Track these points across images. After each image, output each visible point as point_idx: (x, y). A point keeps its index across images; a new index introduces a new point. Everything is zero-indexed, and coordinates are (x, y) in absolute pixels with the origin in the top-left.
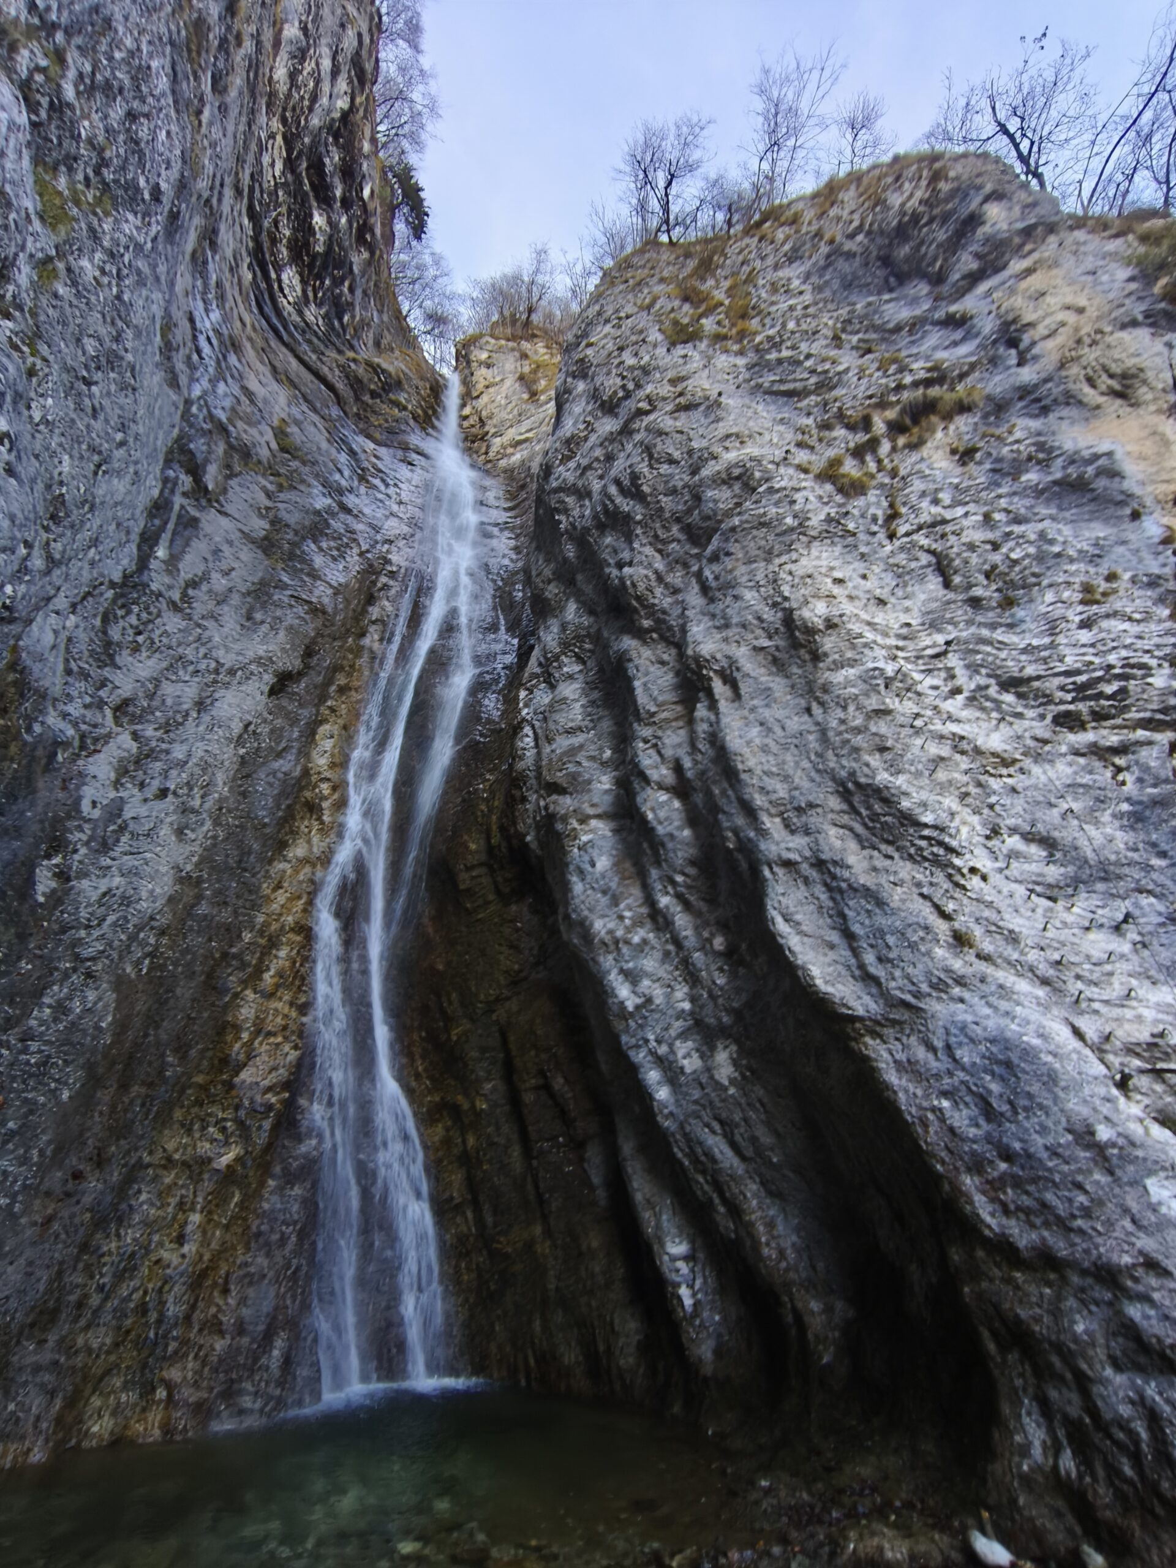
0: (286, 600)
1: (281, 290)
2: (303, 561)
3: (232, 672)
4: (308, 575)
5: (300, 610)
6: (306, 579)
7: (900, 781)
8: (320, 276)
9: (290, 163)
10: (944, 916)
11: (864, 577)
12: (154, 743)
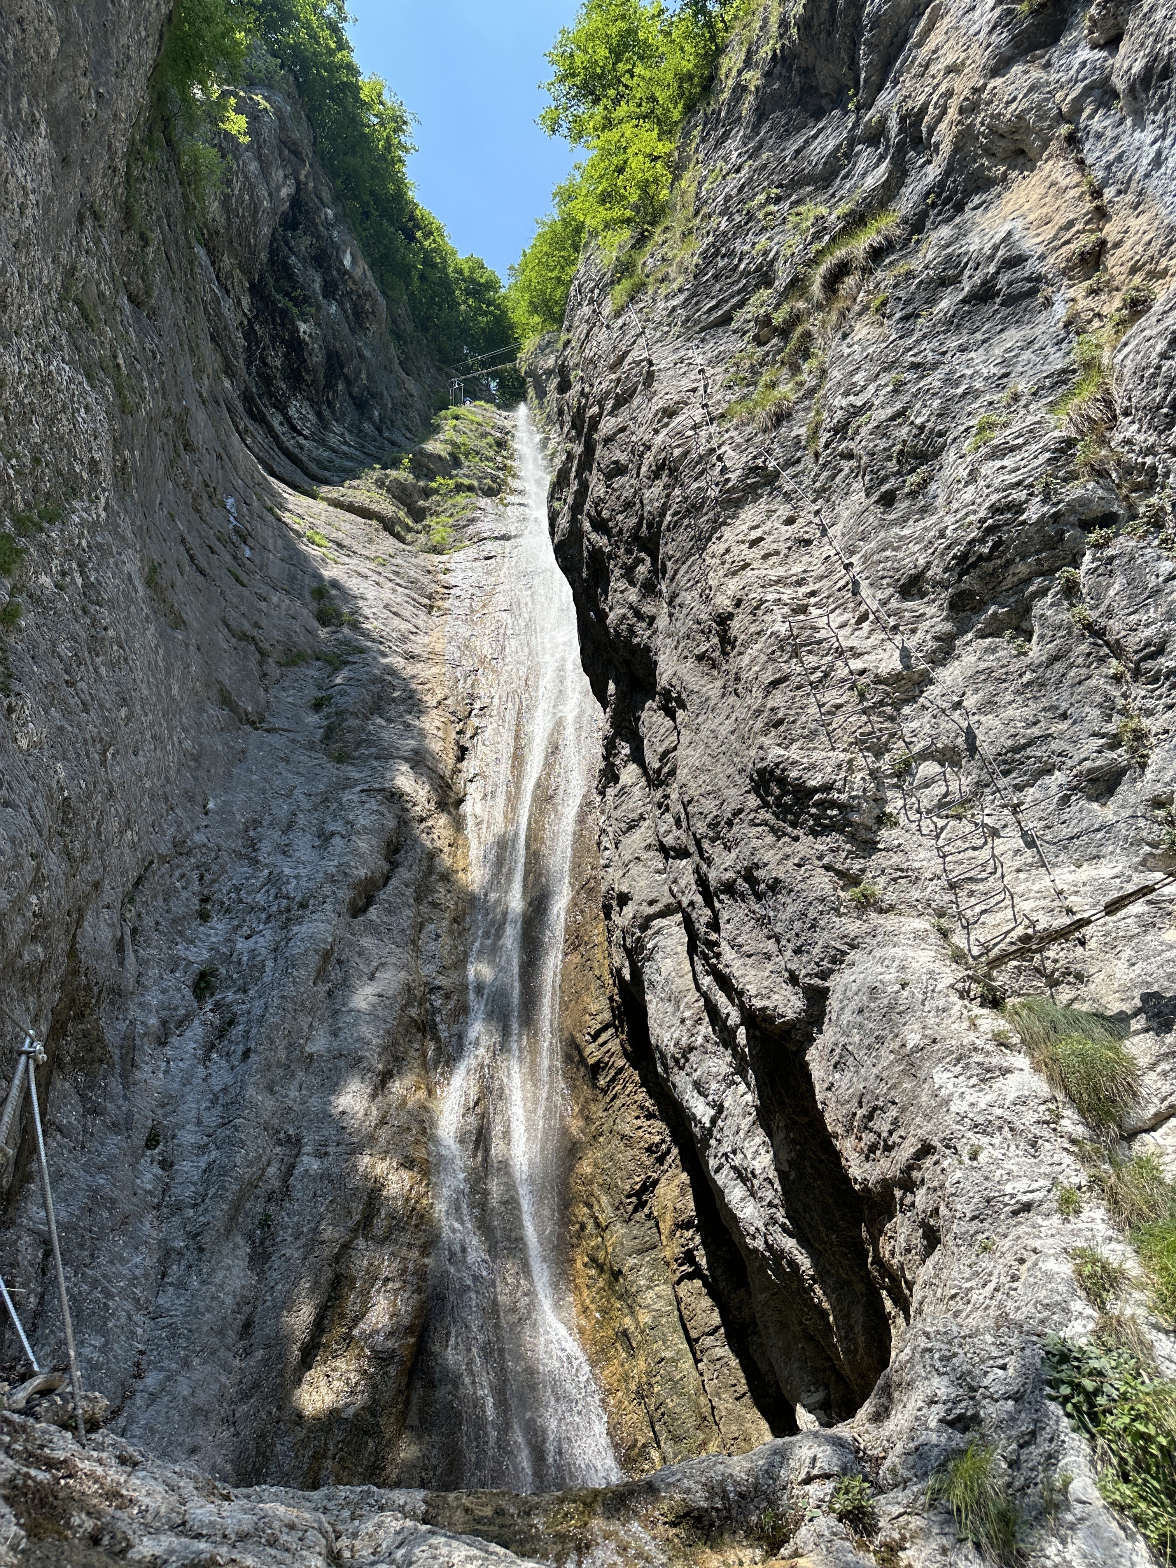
0: (355, 798)
1: (293, 428)
2: (370, 744)
3: (303, 906)
4: (377, 758)
5: (373, 805)
6: (375, 764)
7: (794, 753)
8: (330, 385)
9: (255, 290)
10: (851, 880)
11: (790, 521)
12: (235, 1008)
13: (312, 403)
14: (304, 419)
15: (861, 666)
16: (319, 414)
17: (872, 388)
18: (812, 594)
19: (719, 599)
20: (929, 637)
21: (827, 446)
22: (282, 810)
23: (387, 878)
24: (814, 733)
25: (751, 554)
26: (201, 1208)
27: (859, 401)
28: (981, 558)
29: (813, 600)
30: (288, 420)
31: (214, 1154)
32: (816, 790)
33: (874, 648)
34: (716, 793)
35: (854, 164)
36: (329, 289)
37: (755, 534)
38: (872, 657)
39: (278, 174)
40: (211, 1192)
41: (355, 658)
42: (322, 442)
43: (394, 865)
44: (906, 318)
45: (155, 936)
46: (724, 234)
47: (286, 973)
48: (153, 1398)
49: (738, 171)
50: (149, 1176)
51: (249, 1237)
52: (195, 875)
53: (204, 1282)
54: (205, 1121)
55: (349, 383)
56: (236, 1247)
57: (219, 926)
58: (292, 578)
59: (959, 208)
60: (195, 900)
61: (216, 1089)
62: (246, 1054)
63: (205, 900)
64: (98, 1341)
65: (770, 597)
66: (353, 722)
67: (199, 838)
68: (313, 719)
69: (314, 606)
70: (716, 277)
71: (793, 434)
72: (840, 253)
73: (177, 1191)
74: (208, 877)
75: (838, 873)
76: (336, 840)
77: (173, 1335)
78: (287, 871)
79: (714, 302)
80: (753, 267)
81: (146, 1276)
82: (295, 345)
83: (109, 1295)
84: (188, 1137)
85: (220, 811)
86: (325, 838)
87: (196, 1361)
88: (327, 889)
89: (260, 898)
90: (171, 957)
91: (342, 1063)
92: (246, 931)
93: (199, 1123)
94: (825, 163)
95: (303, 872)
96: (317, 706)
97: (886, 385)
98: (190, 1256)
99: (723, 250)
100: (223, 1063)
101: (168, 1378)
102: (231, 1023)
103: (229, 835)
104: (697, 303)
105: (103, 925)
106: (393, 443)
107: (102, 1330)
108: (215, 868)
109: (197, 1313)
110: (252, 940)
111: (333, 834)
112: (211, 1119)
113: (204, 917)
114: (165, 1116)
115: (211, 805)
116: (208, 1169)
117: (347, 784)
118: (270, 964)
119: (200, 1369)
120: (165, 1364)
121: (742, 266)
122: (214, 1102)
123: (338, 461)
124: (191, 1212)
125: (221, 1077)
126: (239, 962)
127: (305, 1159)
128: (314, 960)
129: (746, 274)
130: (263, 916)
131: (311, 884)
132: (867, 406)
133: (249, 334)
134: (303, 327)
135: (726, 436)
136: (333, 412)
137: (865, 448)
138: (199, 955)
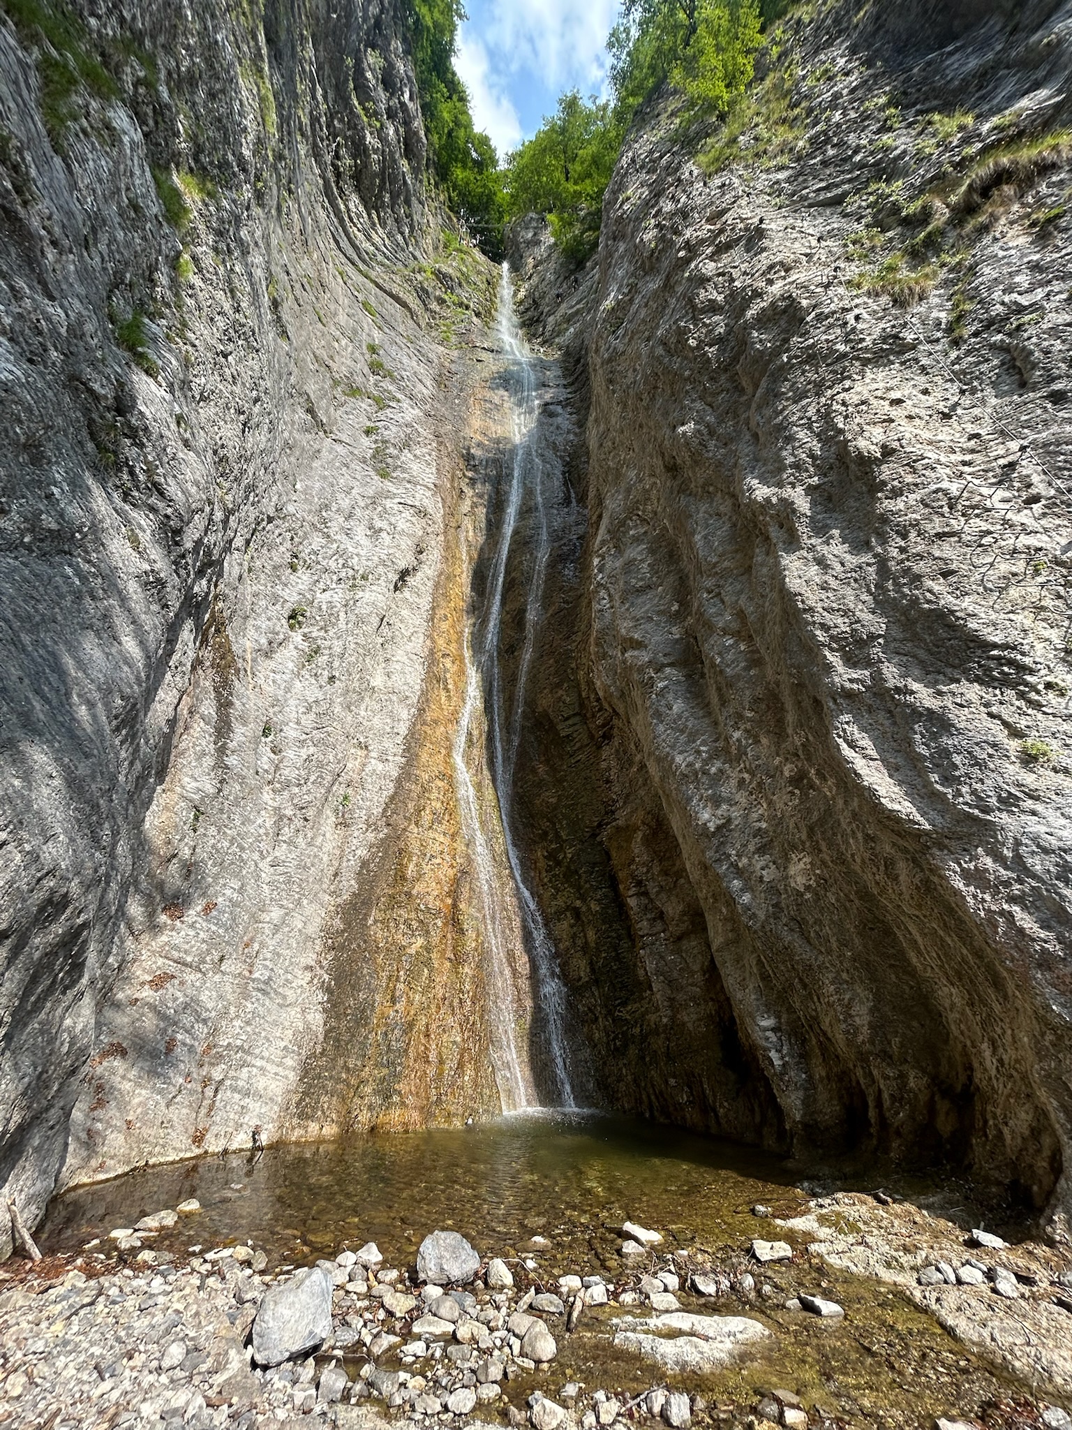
0: (395, 507)
3: (364, 578)
4: (410, 482)
5: (406, 514)
6: (408, 486)
7: (967, 603)
10: (1015, 733)
11: (925, 392)
13: (366, 204)
15: (1039, 545)
16: (369, 214)
17: (1040, 293)
18: (964, 463)
19: (862, 443)
21: (975, 334)
23: (415, 570)
25: (895, 412)
26: (305, 789)
27: (1024, 301)
29: (967, 469)
31: (312, 750)
32: (995, 646)
33: (1047, 530)
34: (846, 613)
35: (995, 88)
37: (895, 395)
38: (1046, 538)
40: (312, 778)
41: (393, 404)
42: (370, 239)
43: (420, 561)
45: (263, 576)
46: (838, 125)
47: (356, 625)
48: (277, 928)
49: (847, 74)
50: (265, 759)
51: (336, 811)
52: (288, 536)
53: (309, 844)
54: (303, 722)
56: (328, 817)
57: (303, 579)
58: (355, 332)
60: (288, 554)
61: (311, 700)
62: (332, 679)
63: (294, 556)
64: (236, 884)
65: (929, 455)
66: (391, 450)
67: (291, 509)
68: (366, 442)
69: (367, 356)
70: (825, 163)
71: (933, 315)
72: (1005, 160)
73: (286, 772)
74: (296, 539)
75: (1006, 724)
76: (384, 534)
77: (289, 881)
78: (351, 549)
79: (823, 184)
80: (871, 160)
81: (267, 834)
82: (361, 150)
83: (242, 849)
84: (291, 732)
85: (305, 492)
86: (375, 532)
87: (305, 902)
88: (381, 569)
89: (332, 564)
90: (273, 594)
91: (394, 698)
92: (322, 586)
93: (298, 723)
94: (963, 80)
95: (362, 553)
96: (368, 432)
97: (1060, 292)
98: (298, 823)
99: (835, 140)
100: (314, 681)
101: (287, 914)
102: (317, 651)
103: (310, 512)
104: (805, 181)
106: (415, 258)
107: (237, 875)
108: (301, 533)
109: (305, 868)
110: (328, 593)
111: (381, 530)
112: (308, 721)
113: (293, 568)
114: (275, 714)
115: (298, 486)
116: (308, 759)
117: (389, 495)
118: (342, 615)
119: (309, 908)
120: (285, 902)
121: (858, 158)
122: (309, 709)
123: (380, 258)
124: (296, 790)
125: (313, 693)
126: (320, 609)
127: (373, 761)
128: (375, 621)
129: (862, 166)
130: (335, 578)
131: (369, 563)
132: (1035, 307)
135: (857, 301)
137: (1037, 345)
138: (291, 596)
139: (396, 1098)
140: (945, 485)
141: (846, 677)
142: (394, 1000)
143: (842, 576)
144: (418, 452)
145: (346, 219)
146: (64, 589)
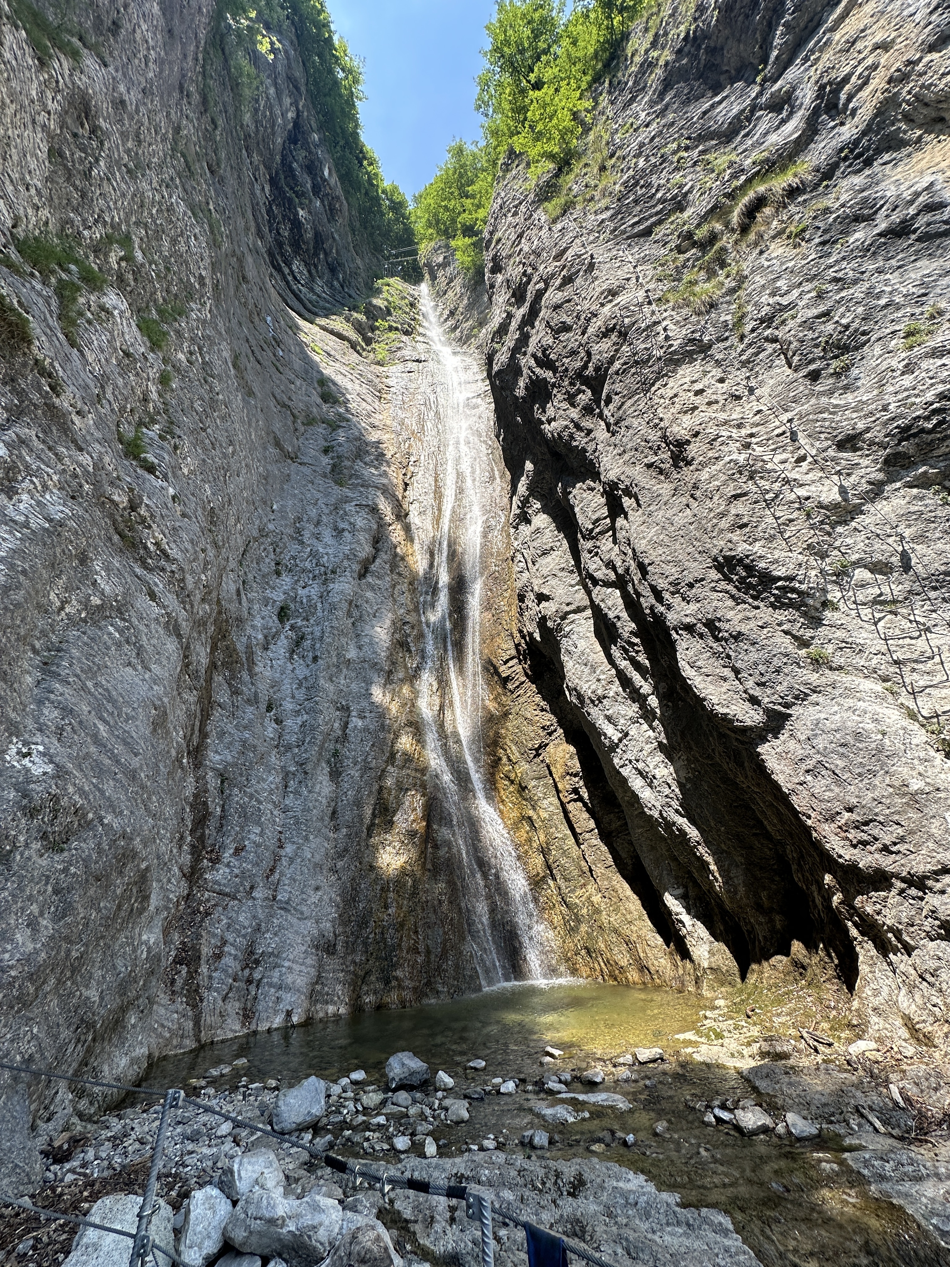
0: (353, 509)
1: (295, 278)
2: (358, 477)
3: (334, 572)
4: (362, 486)
5: (364, 514)
6: (362, 489)
7: (758, 548)
8: (316, 254)
9: (273, 182)
10: (804, 643)
11: (722, 381)
12: (303, 629)
13: (306, 264)
14: (301, 273)
15: (806, 494)
16: (309, 271)
17: (795, 293)
18: (752, 435)
19: (675, 429)
20: (863, 481)
21: (753, 331)
22: (313, 513)
23: (375, 558)
24: (772, 538)
25: (698, 400)
26: (303, 748)
27: (785, 301)
28: (923, 431)
29: (754, 440)
30: (292, 272)
31: (305, 717)
32: (780, 579)
33: (813, 482)
34: (677, 563)
35: (755, 126)
36: (316, 190)
37: (698, 386)
38: (813, 488)
39: (287, 101)
40: (308, 739)
41: (344, 424)
42: (312, 290)
43: (377, 550)
44: (823, 243)
45: (255, 585)
46: (643, 170)
47: (330, 611)
48: (292, 860)
49: (647, 126)
50: (271, 729)
51: (328, 762)
52: (271, 549)
53: (310, 792)
54: (297, 696)
55: (326, 254)
56: (323, 769)
57: (286, 580)
58: (307, 372)
59: (868, 163)
60: (273, 564)
61: (301, 677)
62: (315, 659)
63: (278, 564)
64: (257, 830)
65: (723, 433)
66: (347, 463)
67: (271, 526)
68: (326, 460)
69: (319, 389)
70: (636, 202)
71: (722, 319)
72: (761, 189)
73: (288, 737)
74: (278, 550)
75: (794, 637)
76: (346, 534)
77: (297, 823)
78: (321, 550)
79: (636, 219)
80: (669, 196)
81: (277, 788)
82: (296, 224)
83: (260, 802)
84: (288, 705)
85: (280, 511)
86: (339, 532)
87: (311, 837)
88: (346, 563)
89: (307, 564)
90: (264, 597)
91: (366, 665)
92: (302, 583)
93: (293, 697)
94: (730, 123)
95: (330, 551)
96: (326, 451)
97: (809, 292)
98: (300, 776)
99: (642, 182)
100: (301, 662)
101: (298, 848)
102: (302, 638)
103: (286, 525)
104: (622, 218)
105: (231, 582)
106: (350, 296)
107: (259, 823)
108: (281, 545)
109: (309, 810)
110: (307, 589)
111: (343, 530)
112: (300, 695)
113: (278, 573)
114: (274, 693)
115: (275, 507)
116: (303, 725)
117: (347, 500)
118: (319, 605)
119: (315, 841)
120: (296, 839)
121: (659, 195)
122: (300, 685)
123: (321, 303)
124: (296, 750)
125: (302, 672)
126: (302, 602)
127: (354, 719)
128: (345, 606)
129: (662, 201)
130: (311, 575)
131: (336, 559)
132: (792, 306)
133: (269, 211)
134: (301, 213)
135: (665, 314)
136: (317, 272)
137: (795, 336)
138: (279, 597)
139: (394, 983)
140: (734, 456)
141: (683, 613)
142: (386, 907)
143: (673, 534)
144: (367, 459)
145: (290, 278)
146: (110, 642)
